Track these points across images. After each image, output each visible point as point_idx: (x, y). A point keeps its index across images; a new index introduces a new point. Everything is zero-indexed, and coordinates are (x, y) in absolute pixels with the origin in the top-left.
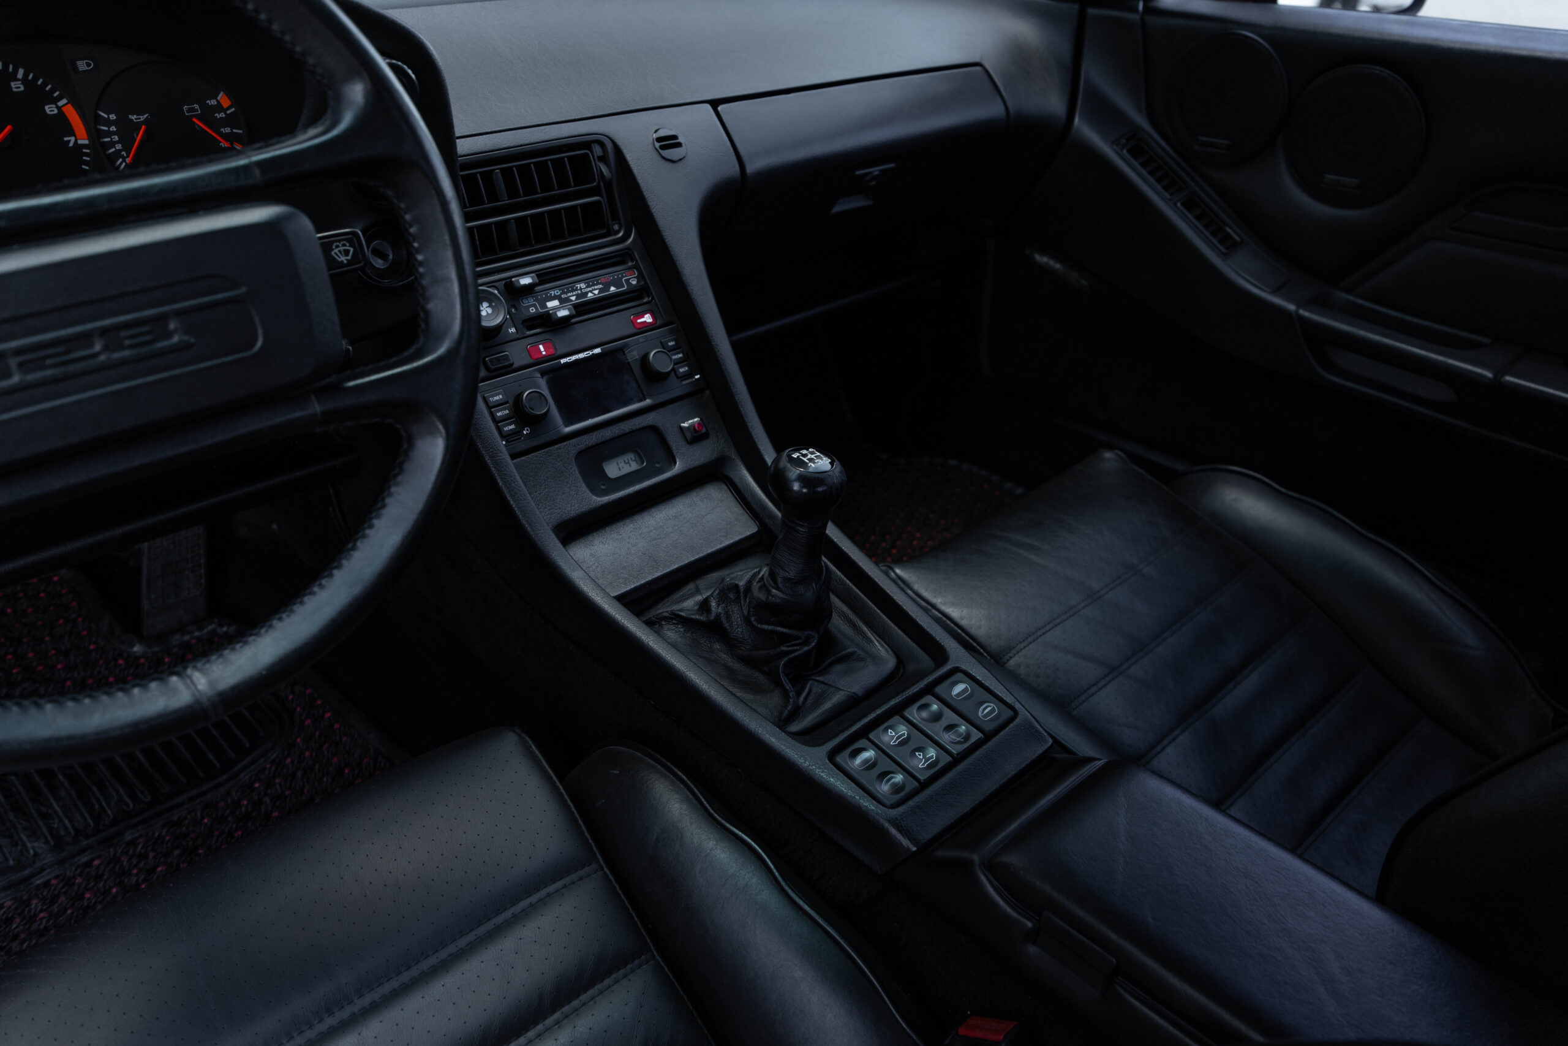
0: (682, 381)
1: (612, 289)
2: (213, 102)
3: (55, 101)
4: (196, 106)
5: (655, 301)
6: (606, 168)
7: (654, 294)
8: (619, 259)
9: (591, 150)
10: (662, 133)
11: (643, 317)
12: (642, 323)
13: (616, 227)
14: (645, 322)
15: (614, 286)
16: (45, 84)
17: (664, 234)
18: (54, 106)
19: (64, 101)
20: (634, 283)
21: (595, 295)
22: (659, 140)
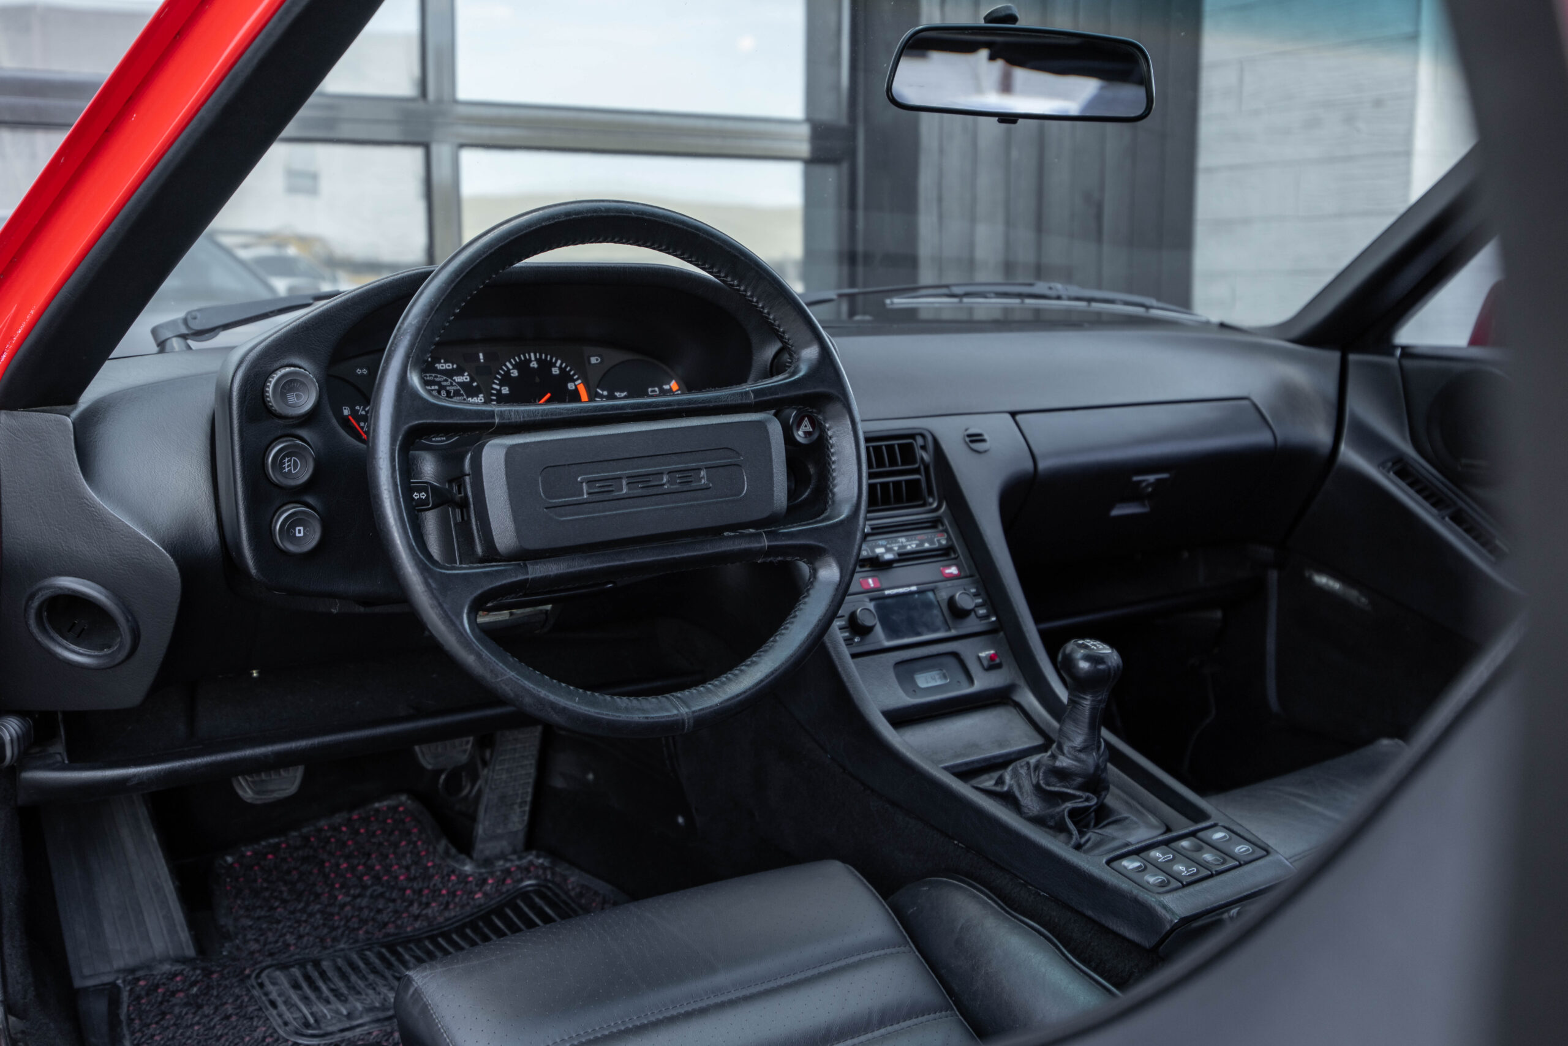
1: (926, 545)
2: (666, 387)
3: (574, 381)
4: (657, 389)
5: (961, 558)
6: (927, 456)
7: (960, 552)
8: (934, 524)
9: (914, 439)
10: (972, 431)
11: (950, 569)
13: (931, 500)
15: (928, 544)
16: (570, 370)
18: (573, 384)
19: (579, 381)
20: (944, 542)
21: (913, 547)
22: (969, 436)
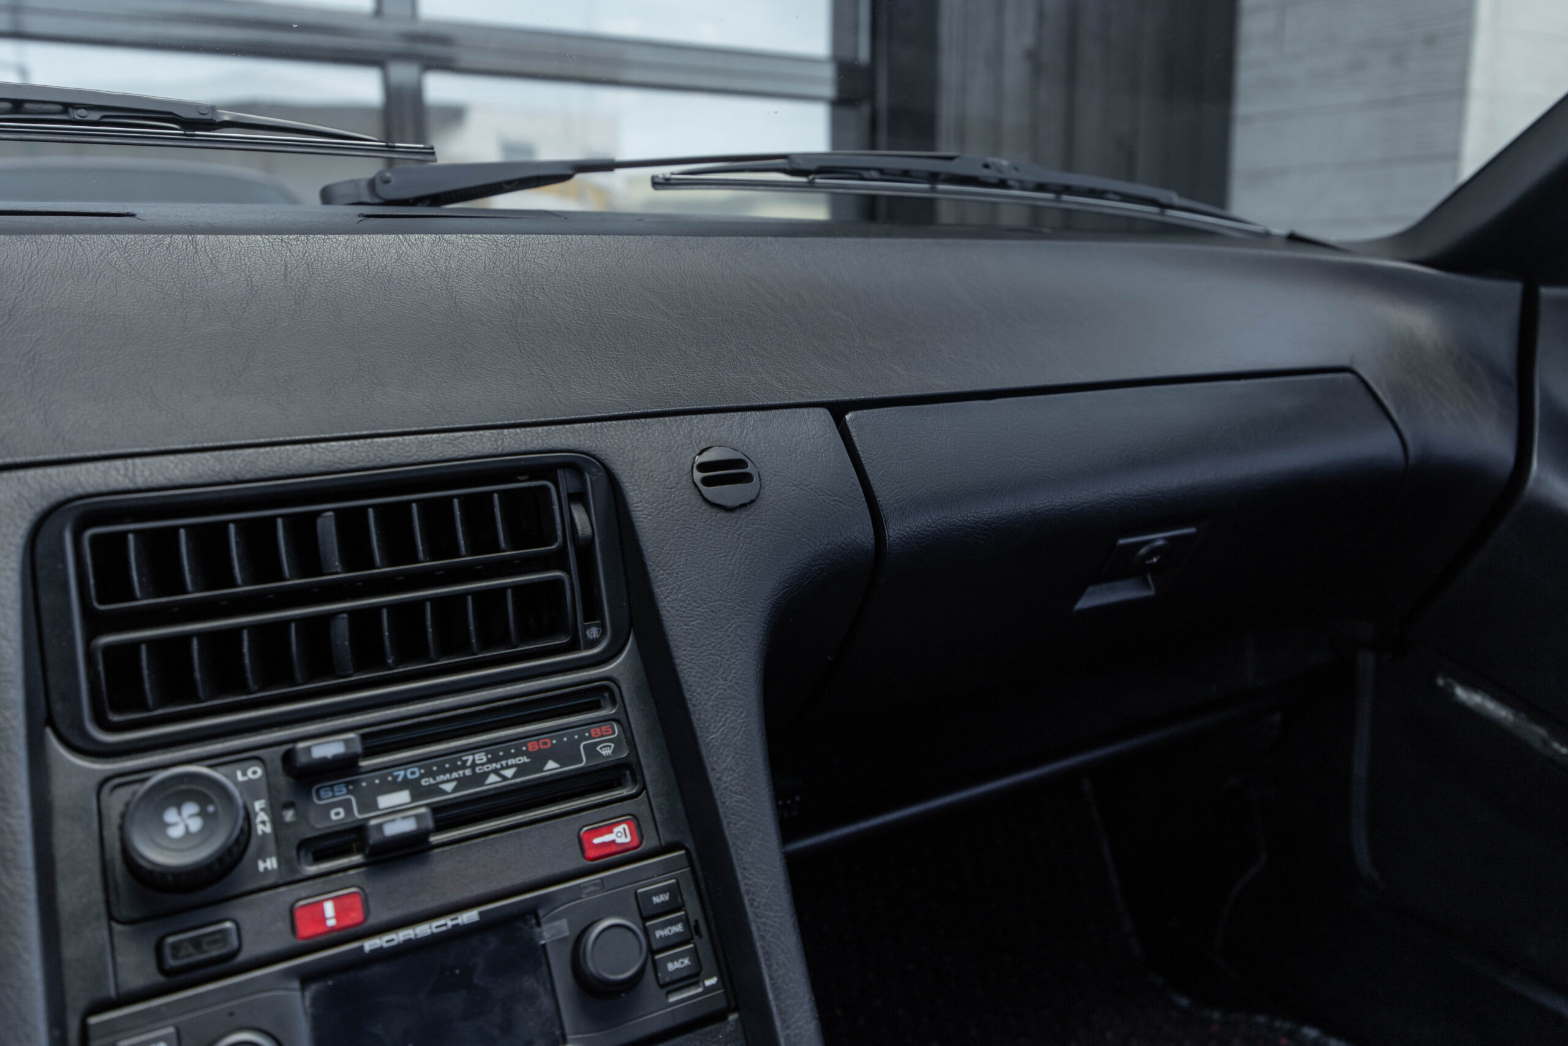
0: (669, 993)
1: (551, 765)
5: (647, 793)
6: (585, 517)
7: (647, 778)
10: (712, 455)
11: (611, 832)
12: (604, 844)
13: (593, 633)
14: (613, 842)
15: (556, 761)
17: (675, 654)
20: (606, 752)
21: (505, 778)
22: (703, 467)
